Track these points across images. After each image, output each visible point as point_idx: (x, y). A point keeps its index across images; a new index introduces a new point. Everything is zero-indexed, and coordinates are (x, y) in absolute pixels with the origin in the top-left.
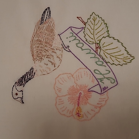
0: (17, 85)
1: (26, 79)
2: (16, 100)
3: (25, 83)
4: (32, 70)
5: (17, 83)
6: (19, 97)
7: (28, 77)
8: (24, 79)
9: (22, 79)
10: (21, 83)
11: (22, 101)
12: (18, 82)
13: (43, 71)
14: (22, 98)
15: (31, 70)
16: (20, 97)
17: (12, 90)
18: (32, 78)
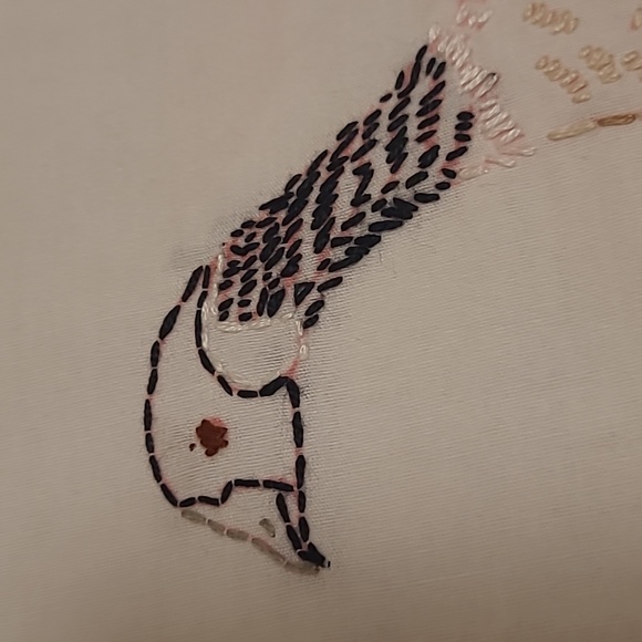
0: (210, 310)
1: (342, 210)
2: (198, 519)
3: (326, 276)
4: (425, 85)
5: (217, 278)
6: (241, 483)
7: (374, 190)
8: (307, 216)
9: (282, 215)
10: (275, 272)
11: (299, 535)
12: (232, 268)
13: (589, 75)
14: (289, 491)
15: (404, 84)
16: (262, 476)
17: (151, 389)
18: (427, 186)
